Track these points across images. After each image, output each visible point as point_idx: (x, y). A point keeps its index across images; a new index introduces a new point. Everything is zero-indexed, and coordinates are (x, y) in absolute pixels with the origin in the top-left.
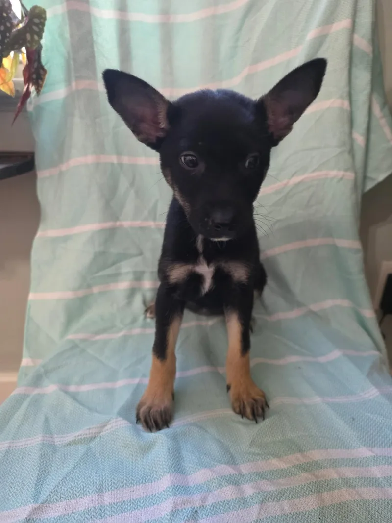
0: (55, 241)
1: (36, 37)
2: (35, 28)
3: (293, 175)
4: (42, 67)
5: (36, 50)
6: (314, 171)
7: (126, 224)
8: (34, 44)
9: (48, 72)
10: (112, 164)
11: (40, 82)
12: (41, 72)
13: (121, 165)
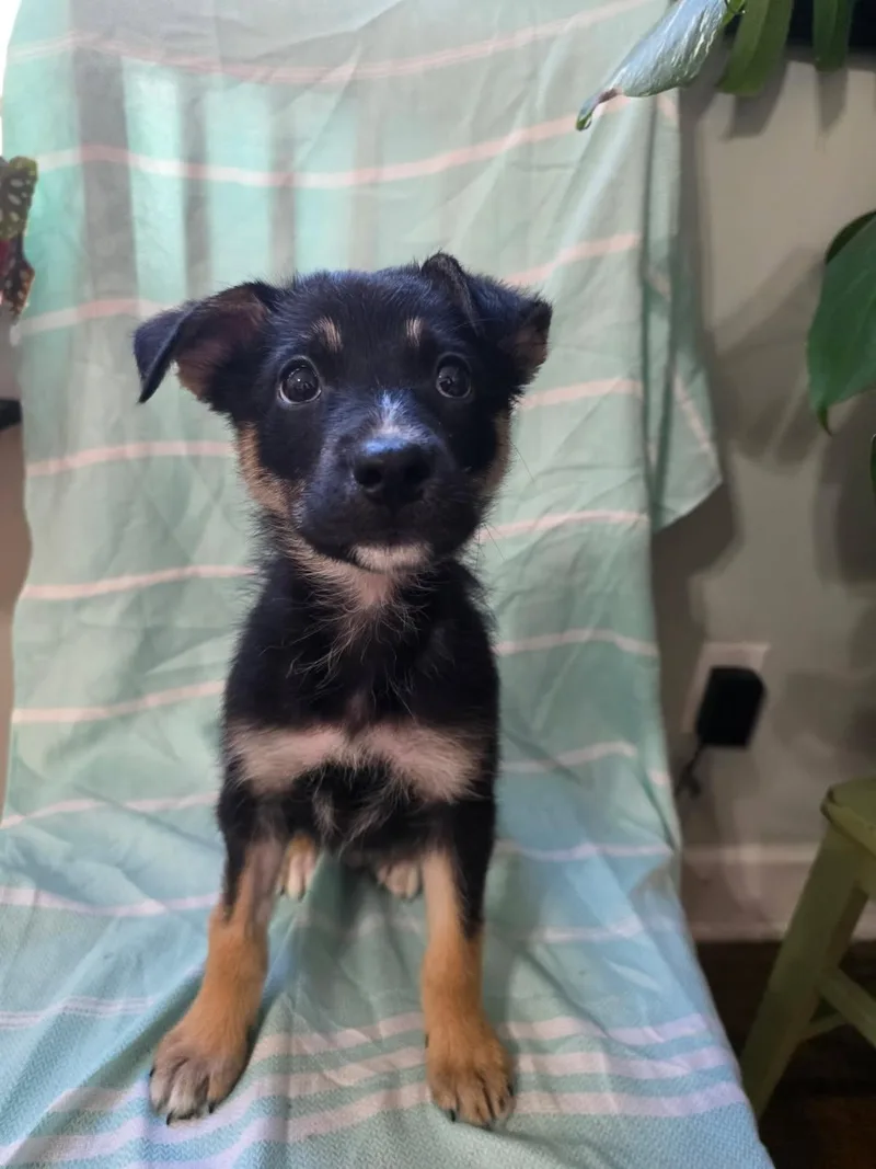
0: (57, 606)
1: (15, 217)
2: (14, 199)
3: (547, 511)
4: (24, 266)
5: (13, 240)
6: (583, 508)
7: (207, 570)
8: (10, 229)
9: (36, 274)
10: (177, 459)
11: (20, 294)
12: (23, 274)
13: (195, 460)
